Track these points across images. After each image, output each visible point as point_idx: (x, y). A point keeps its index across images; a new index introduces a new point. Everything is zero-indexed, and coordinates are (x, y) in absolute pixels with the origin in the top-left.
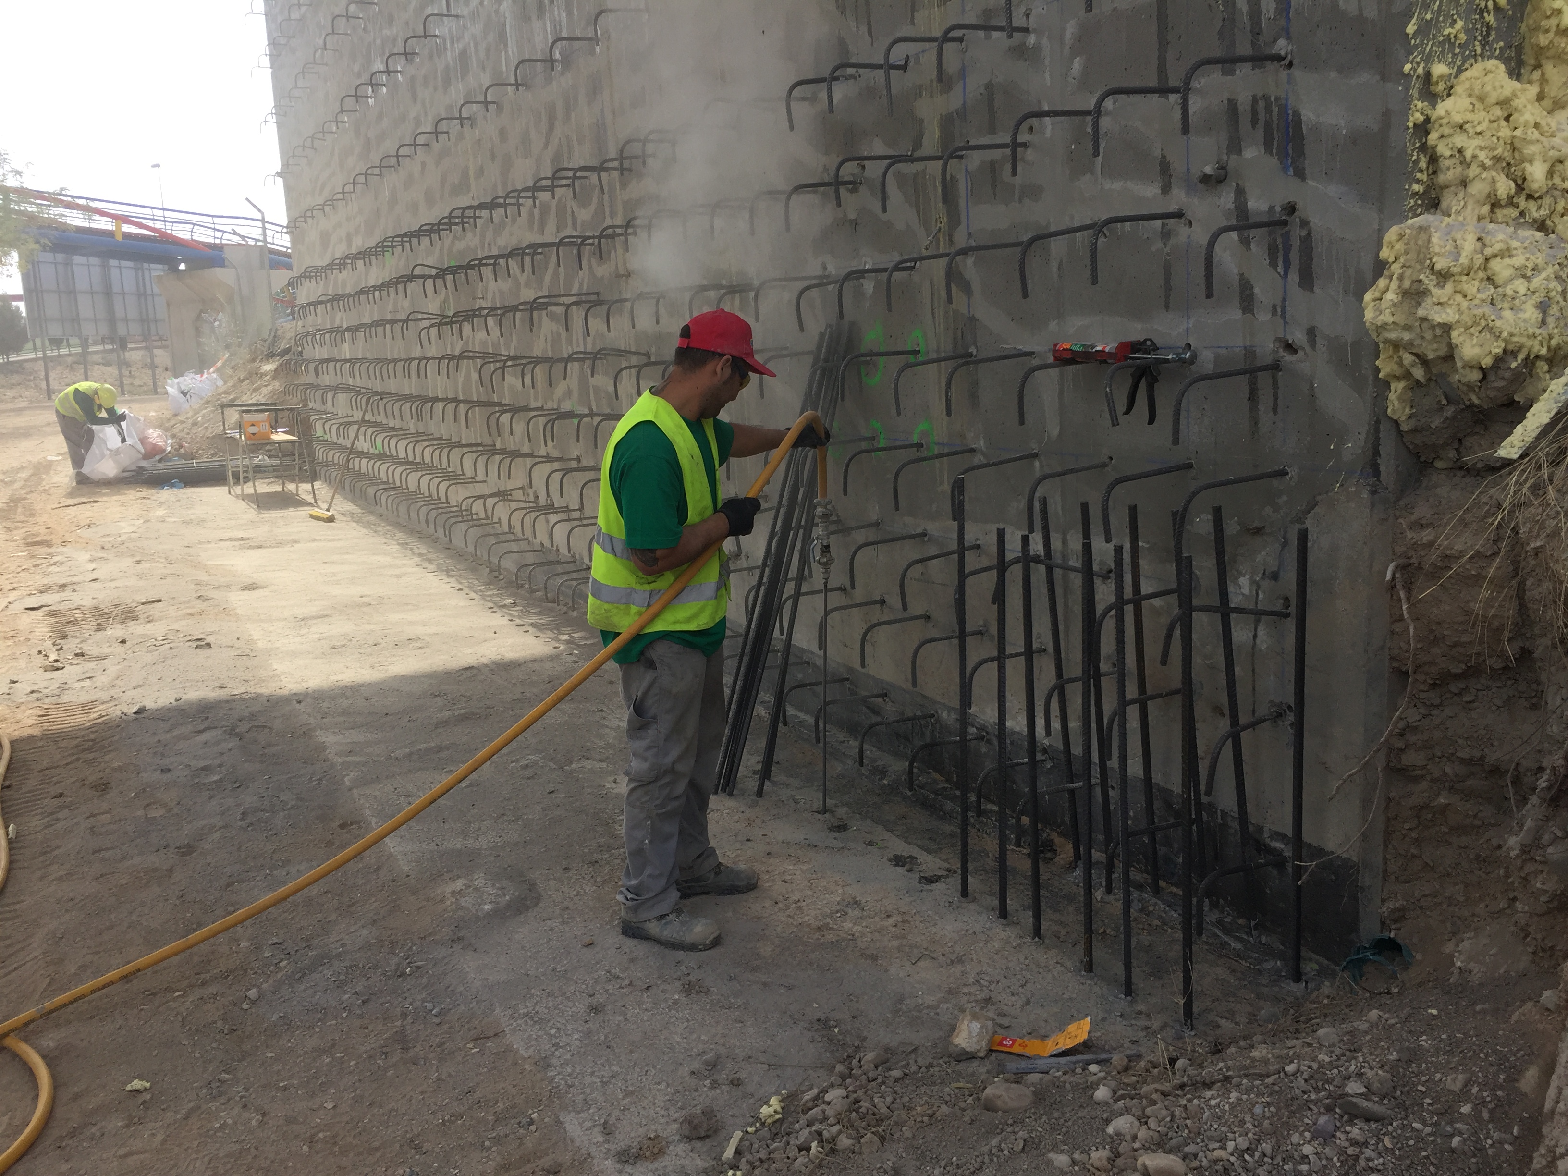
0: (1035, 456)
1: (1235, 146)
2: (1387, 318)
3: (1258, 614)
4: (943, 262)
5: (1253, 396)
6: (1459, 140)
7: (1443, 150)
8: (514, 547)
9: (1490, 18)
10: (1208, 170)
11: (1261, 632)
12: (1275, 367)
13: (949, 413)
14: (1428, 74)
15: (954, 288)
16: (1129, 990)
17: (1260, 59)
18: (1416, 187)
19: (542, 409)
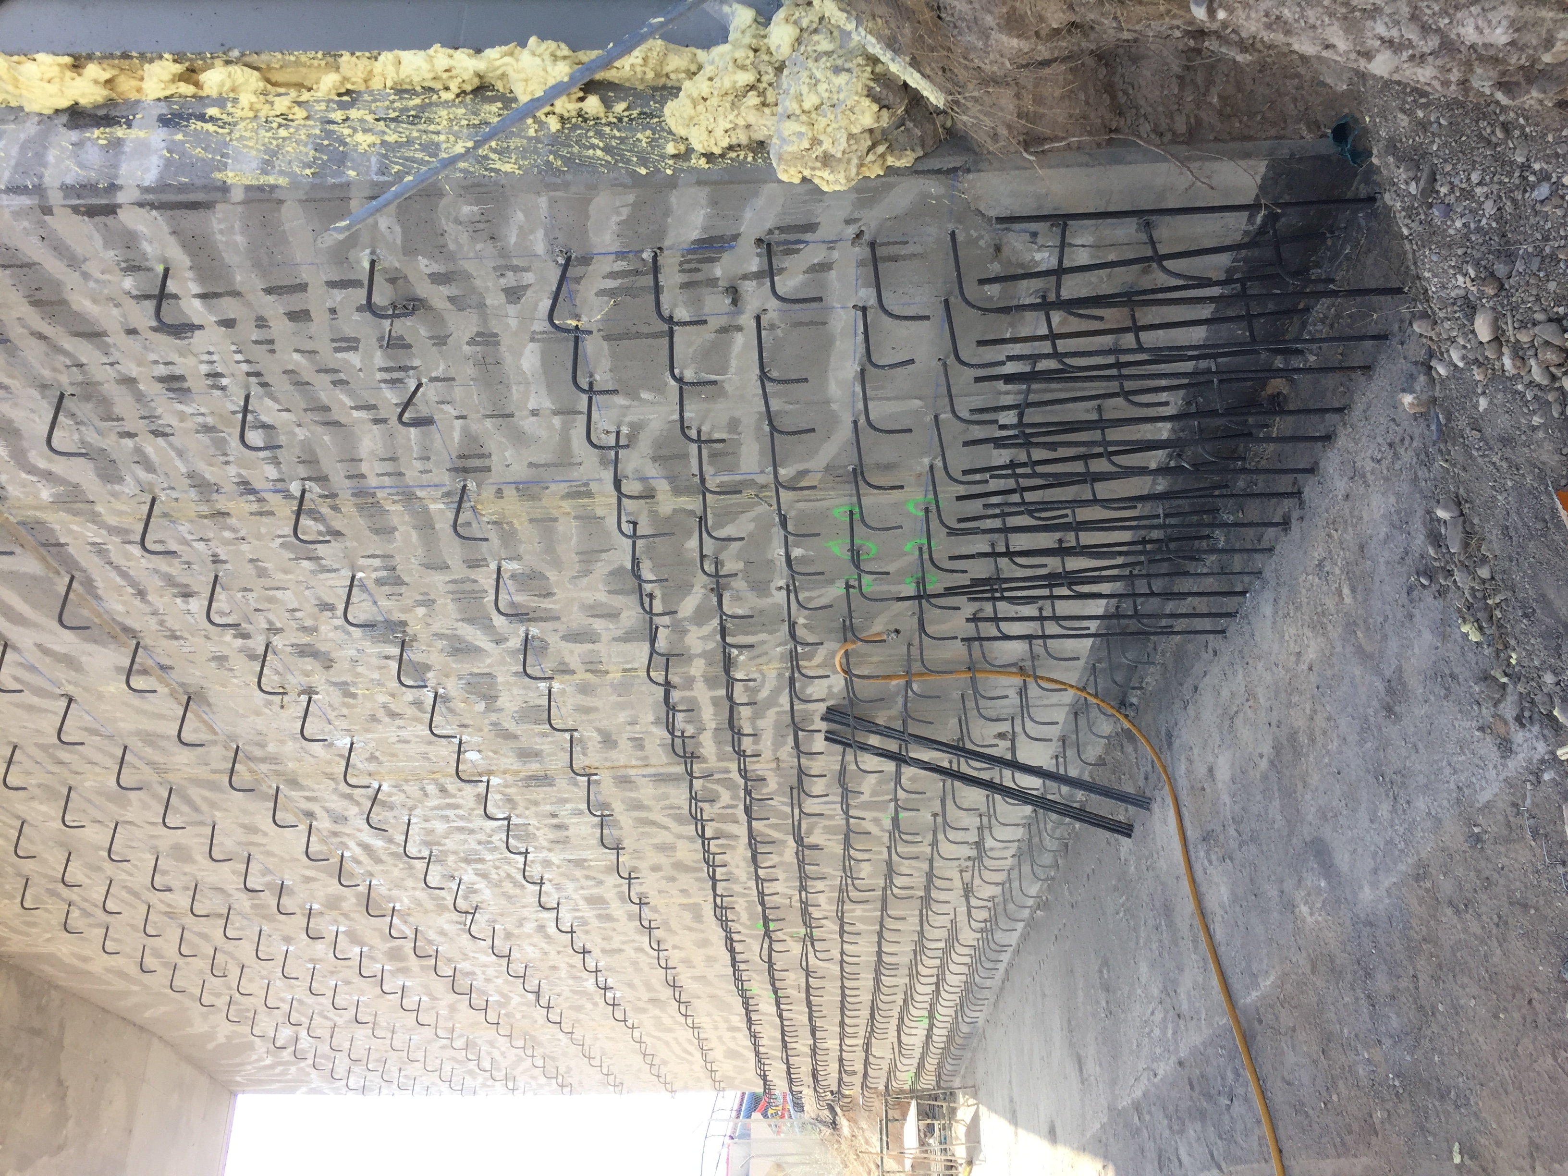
0: (936, 417)
1: (712, 282)
2: (841, 177)
3: (1063, 245)
4: (783, 493)
5: (894, 259)
6: (719, 132)
7: (725, 144)
8: (1016, 884)
9: (635, 113)
10: (728, 301)
11: (1079, 242)
12: (872, 245)
13: (902, 487)
14: (674, 156)
15: (802, 484)
16: (1382, 337)
17: (656, 269)
18: (750, 159)
19: (889, 848)
